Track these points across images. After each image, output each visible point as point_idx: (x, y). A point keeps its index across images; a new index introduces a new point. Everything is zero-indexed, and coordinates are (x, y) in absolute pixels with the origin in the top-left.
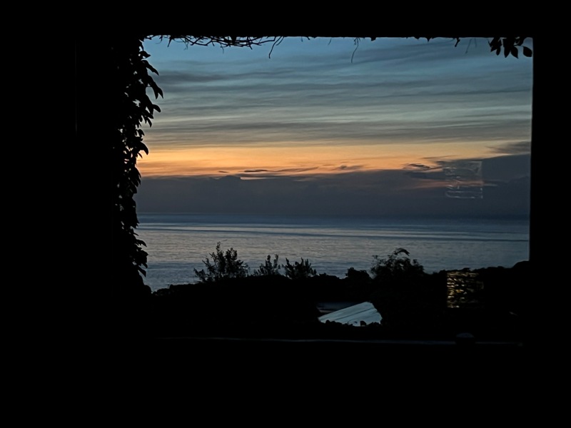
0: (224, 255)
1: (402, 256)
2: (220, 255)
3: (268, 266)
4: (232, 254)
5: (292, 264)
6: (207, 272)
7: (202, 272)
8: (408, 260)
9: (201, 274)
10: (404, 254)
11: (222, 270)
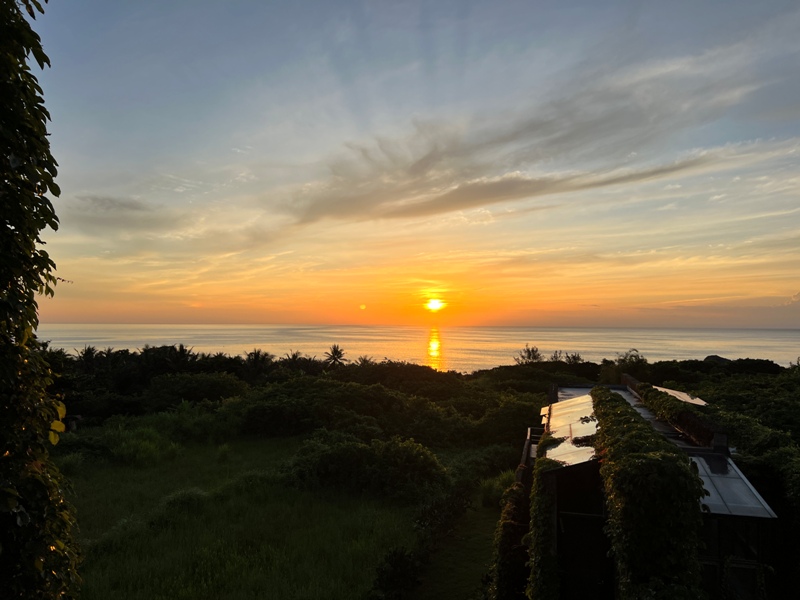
0: (531, 349)
1: (634, 353)
2: (528, 350)
3: (556, 357)
4: (535, 349)
5: (570, 355)
6: (521, 359)
8: (638, 355)
9: (517, 360)
11: (529, 358)
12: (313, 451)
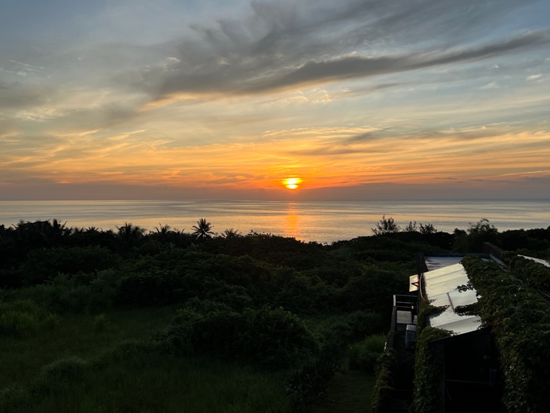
0: (387, 221)
2: (385, 222)
3: (410, 228)
4: (391, 221)
5: (424, 226)
6: (378, 230)
7: (375, 230)
8: (488, 226)
10: (486, 222)
11: (386, 229)
12: (187, 319)
